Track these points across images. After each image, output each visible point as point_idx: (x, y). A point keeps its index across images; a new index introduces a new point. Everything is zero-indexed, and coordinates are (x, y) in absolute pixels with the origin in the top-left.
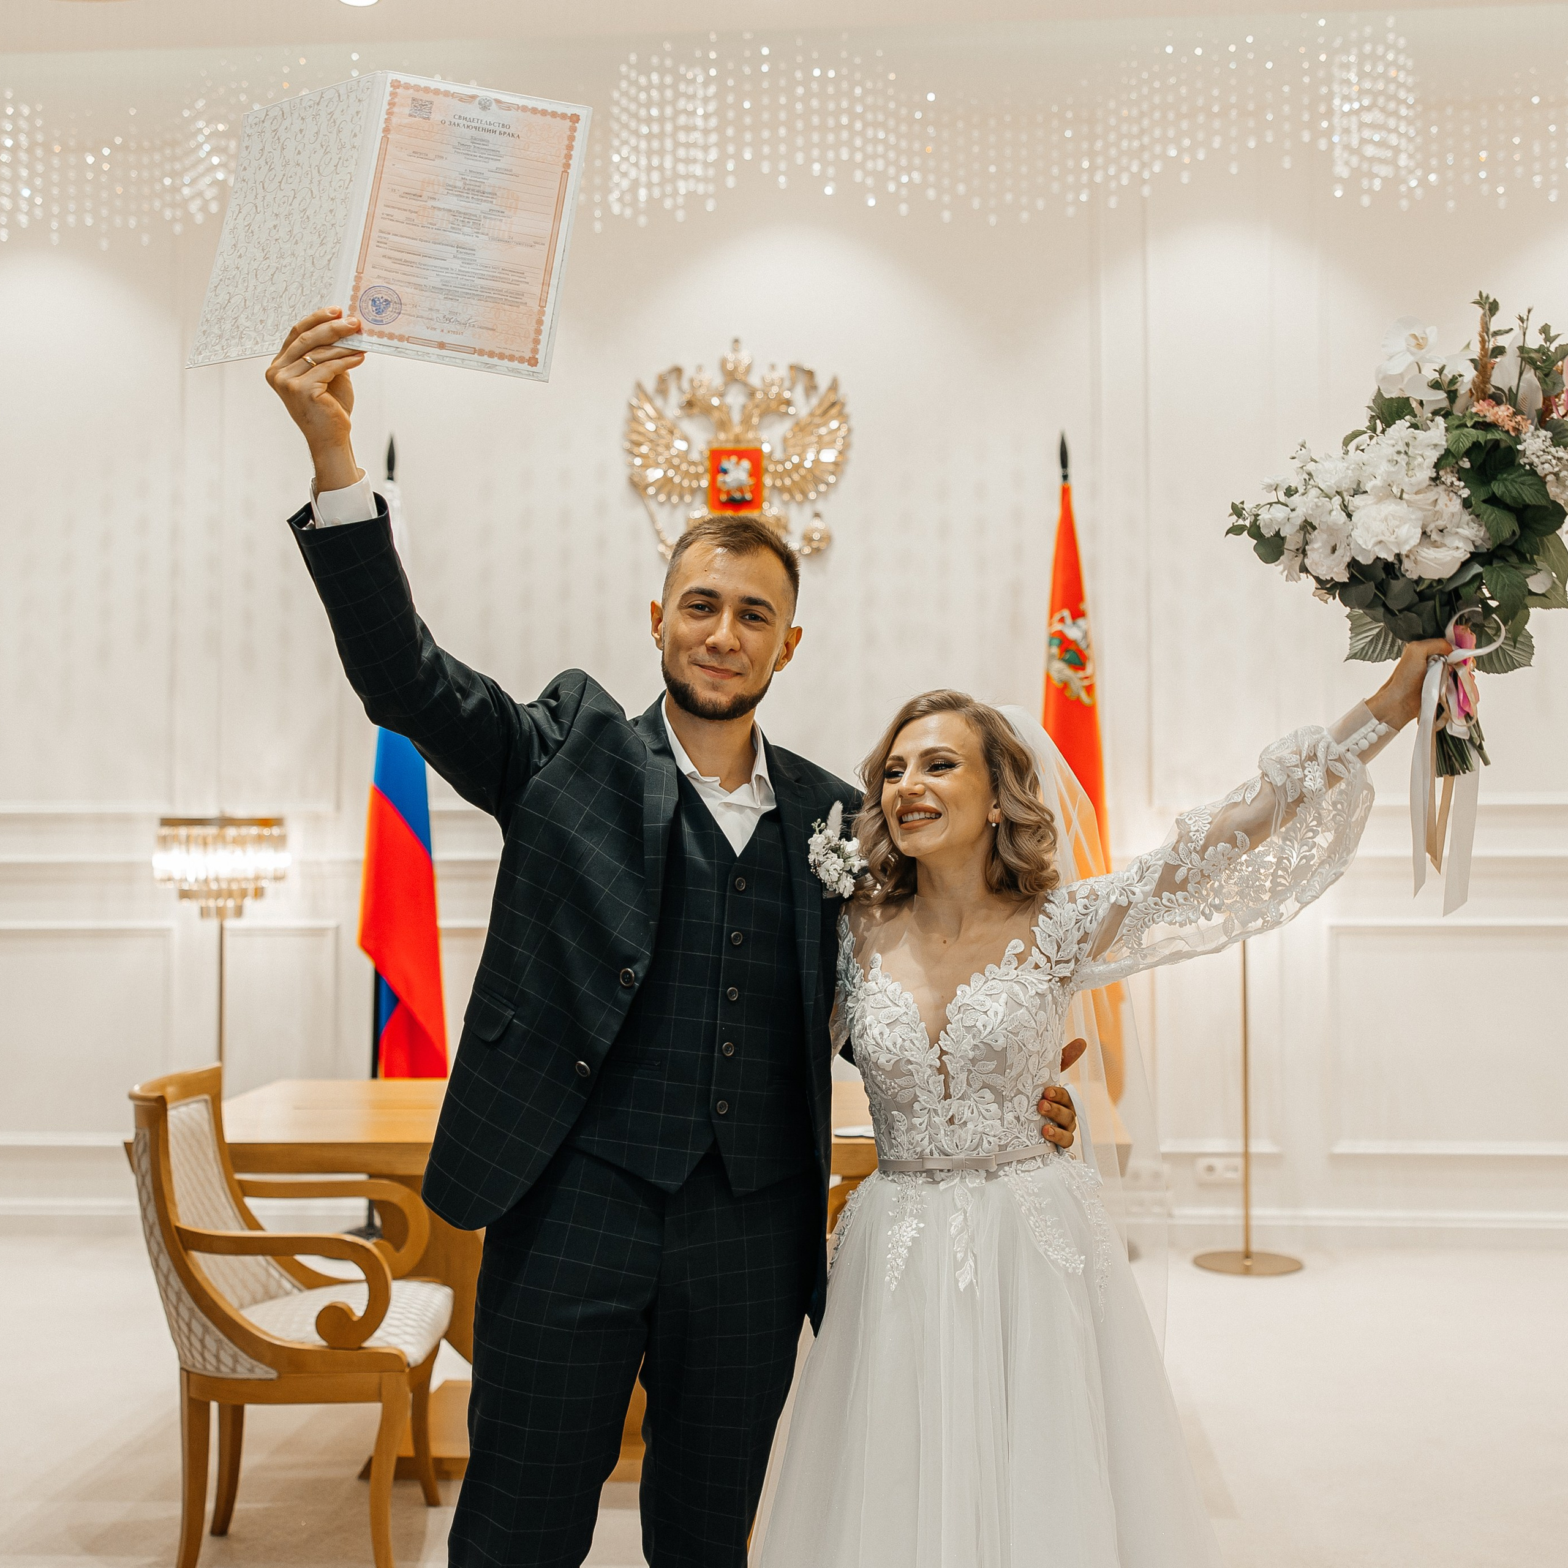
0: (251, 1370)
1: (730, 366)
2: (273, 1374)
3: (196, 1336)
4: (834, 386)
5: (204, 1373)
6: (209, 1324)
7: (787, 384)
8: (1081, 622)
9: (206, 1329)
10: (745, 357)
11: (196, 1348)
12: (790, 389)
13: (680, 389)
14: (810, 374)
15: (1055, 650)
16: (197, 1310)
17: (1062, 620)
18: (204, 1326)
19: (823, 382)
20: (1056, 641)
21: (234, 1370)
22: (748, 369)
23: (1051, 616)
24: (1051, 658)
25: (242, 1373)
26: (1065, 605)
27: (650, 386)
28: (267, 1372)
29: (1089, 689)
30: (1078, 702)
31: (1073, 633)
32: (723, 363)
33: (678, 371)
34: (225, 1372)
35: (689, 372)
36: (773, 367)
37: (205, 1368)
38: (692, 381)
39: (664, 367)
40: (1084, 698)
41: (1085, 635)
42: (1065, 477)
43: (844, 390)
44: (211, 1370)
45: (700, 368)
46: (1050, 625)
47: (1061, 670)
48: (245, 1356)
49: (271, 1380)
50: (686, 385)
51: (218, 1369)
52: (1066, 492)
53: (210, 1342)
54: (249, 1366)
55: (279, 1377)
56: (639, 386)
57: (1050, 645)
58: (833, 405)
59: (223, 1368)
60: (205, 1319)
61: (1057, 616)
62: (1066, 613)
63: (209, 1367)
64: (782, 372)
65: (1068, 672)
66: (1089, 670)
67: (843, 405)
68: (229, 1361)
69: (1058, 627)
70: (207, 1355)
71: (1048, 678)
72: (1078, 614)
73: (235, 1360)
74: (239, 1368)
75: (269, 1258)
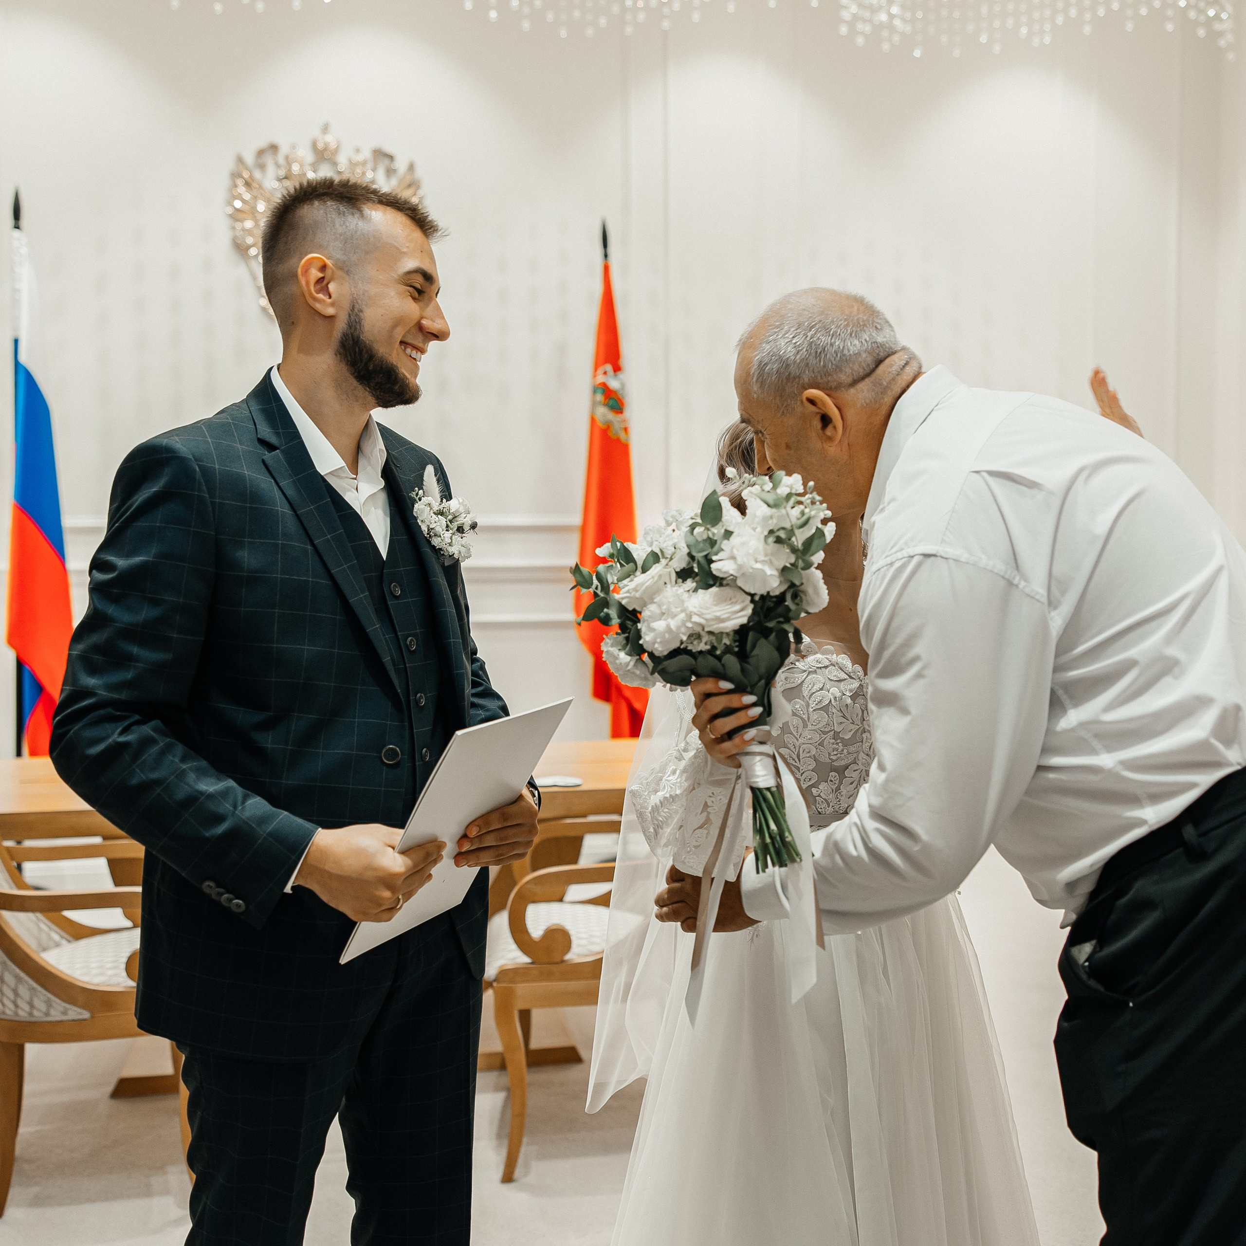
0: (65, 1013)
1: (320, 146)
2: (86, 1015)
3: (8, 986)
4: (411, 167)
5: (17, 1019)
6: (22, 975)
7: (370, 165)
8: (621, 375)
9: (19, 979)
10: (330, 139)
11: (8, 998)
12: (374, 170)
13: (278, 166)
14: (391, 158)
15: (599, 397)
16: (9, 963)
17: (605, 373)
18: (17, 977)
19: (401, 165)
20: (600, 391)
21: (47, 1014)
22: (337, 150)
23: (596, 369)
24: (594, 404)
25: (56, 1015)
26: (606, 361)
27: (250, 158)
28: (80, 1014)
29: (626, 430)
30: (618, 440)
31: (614, 384)
32: (314, 145)
33: (274, 148)
34: (38, 1015)
35: (284, 150)
36: (358, 151)
37: (16, 1014)
38: (287, 158)
39: (263, 143)
40: (622, 436)
41: (623, 386)
42: (606, 256)
43: (419, 173)
44: (23, 1015)
45: (293, 147)
46: (595, 376)
47: (603, 413)
48: (58, 1001)
49: (85, 1020)
50: (281, 160)
51: (31, 1014)
52: (606, 269)
53: (23, 991)
54: (62, 1009)
55: (92, 1017)
56: (240, 160)
57: (595, 392)
58: (410, 186)
59: (36, 1013)
60: (18, 970)
61: (600, 371)
62: (609, 367)
63: (21, 1013)
64: (366, 154)
65: (610, 416)
66: (627, 413)
67: (418, 187)
68: (43, 1007)
69: (601, 379)
70: (20, 1002)
71: (593, 420)
72: (617, 369)
73: (49, 1004)
74: (52, 1012)
75: (39, 915)
